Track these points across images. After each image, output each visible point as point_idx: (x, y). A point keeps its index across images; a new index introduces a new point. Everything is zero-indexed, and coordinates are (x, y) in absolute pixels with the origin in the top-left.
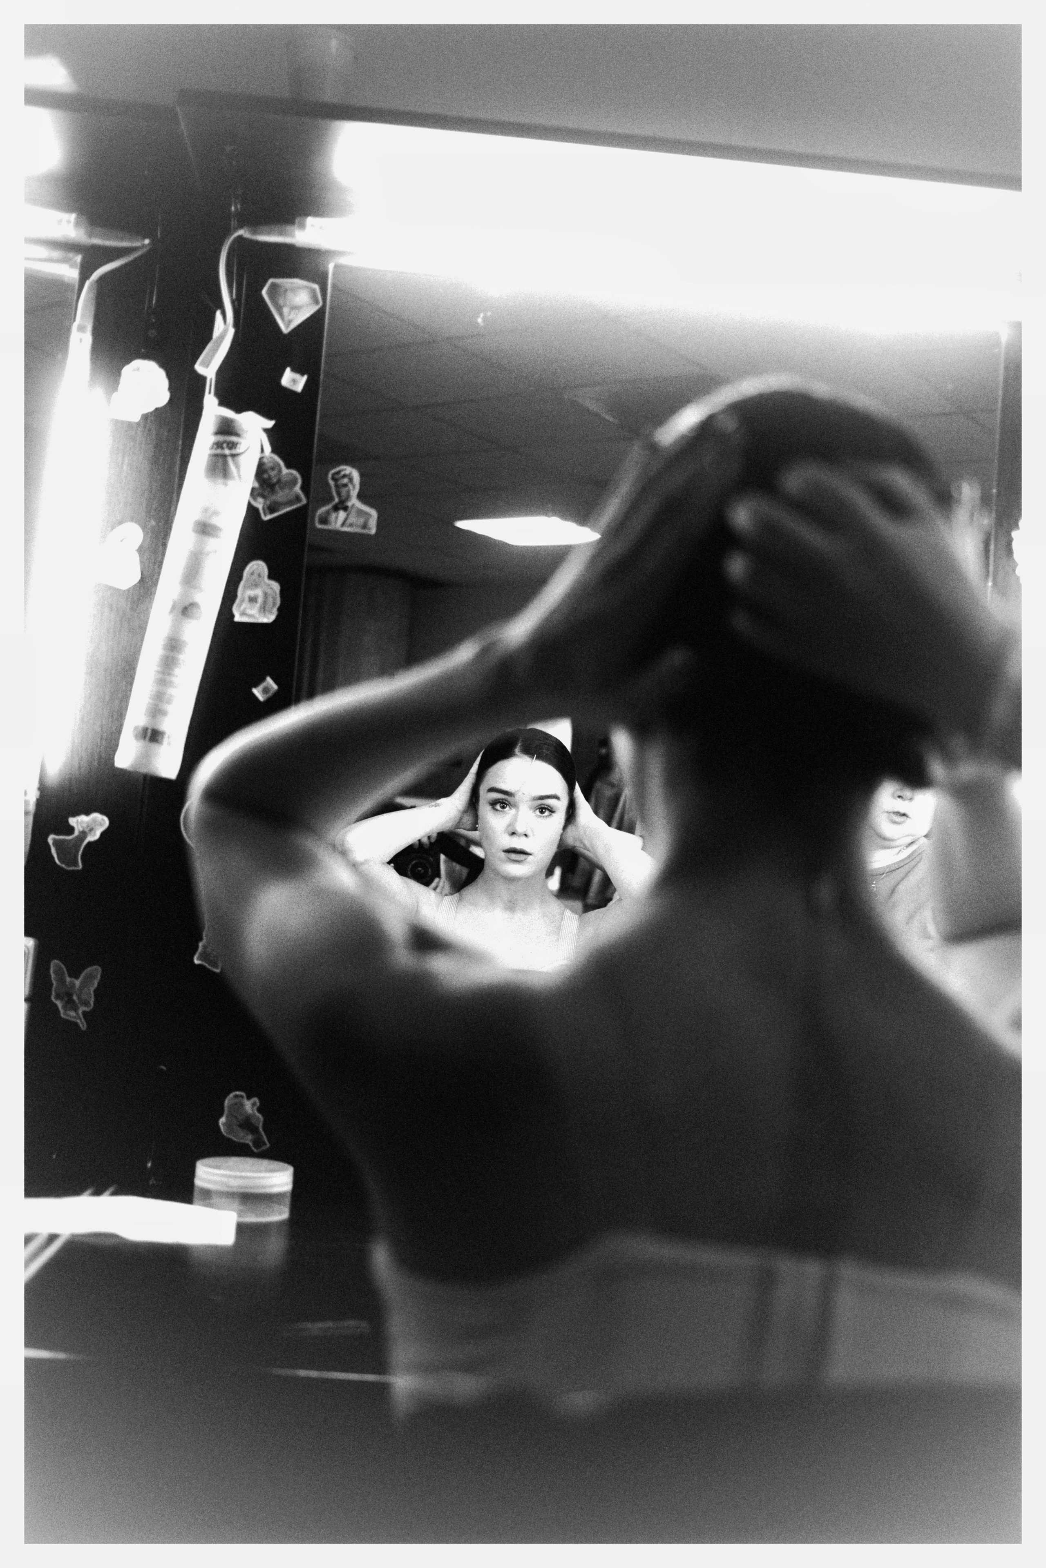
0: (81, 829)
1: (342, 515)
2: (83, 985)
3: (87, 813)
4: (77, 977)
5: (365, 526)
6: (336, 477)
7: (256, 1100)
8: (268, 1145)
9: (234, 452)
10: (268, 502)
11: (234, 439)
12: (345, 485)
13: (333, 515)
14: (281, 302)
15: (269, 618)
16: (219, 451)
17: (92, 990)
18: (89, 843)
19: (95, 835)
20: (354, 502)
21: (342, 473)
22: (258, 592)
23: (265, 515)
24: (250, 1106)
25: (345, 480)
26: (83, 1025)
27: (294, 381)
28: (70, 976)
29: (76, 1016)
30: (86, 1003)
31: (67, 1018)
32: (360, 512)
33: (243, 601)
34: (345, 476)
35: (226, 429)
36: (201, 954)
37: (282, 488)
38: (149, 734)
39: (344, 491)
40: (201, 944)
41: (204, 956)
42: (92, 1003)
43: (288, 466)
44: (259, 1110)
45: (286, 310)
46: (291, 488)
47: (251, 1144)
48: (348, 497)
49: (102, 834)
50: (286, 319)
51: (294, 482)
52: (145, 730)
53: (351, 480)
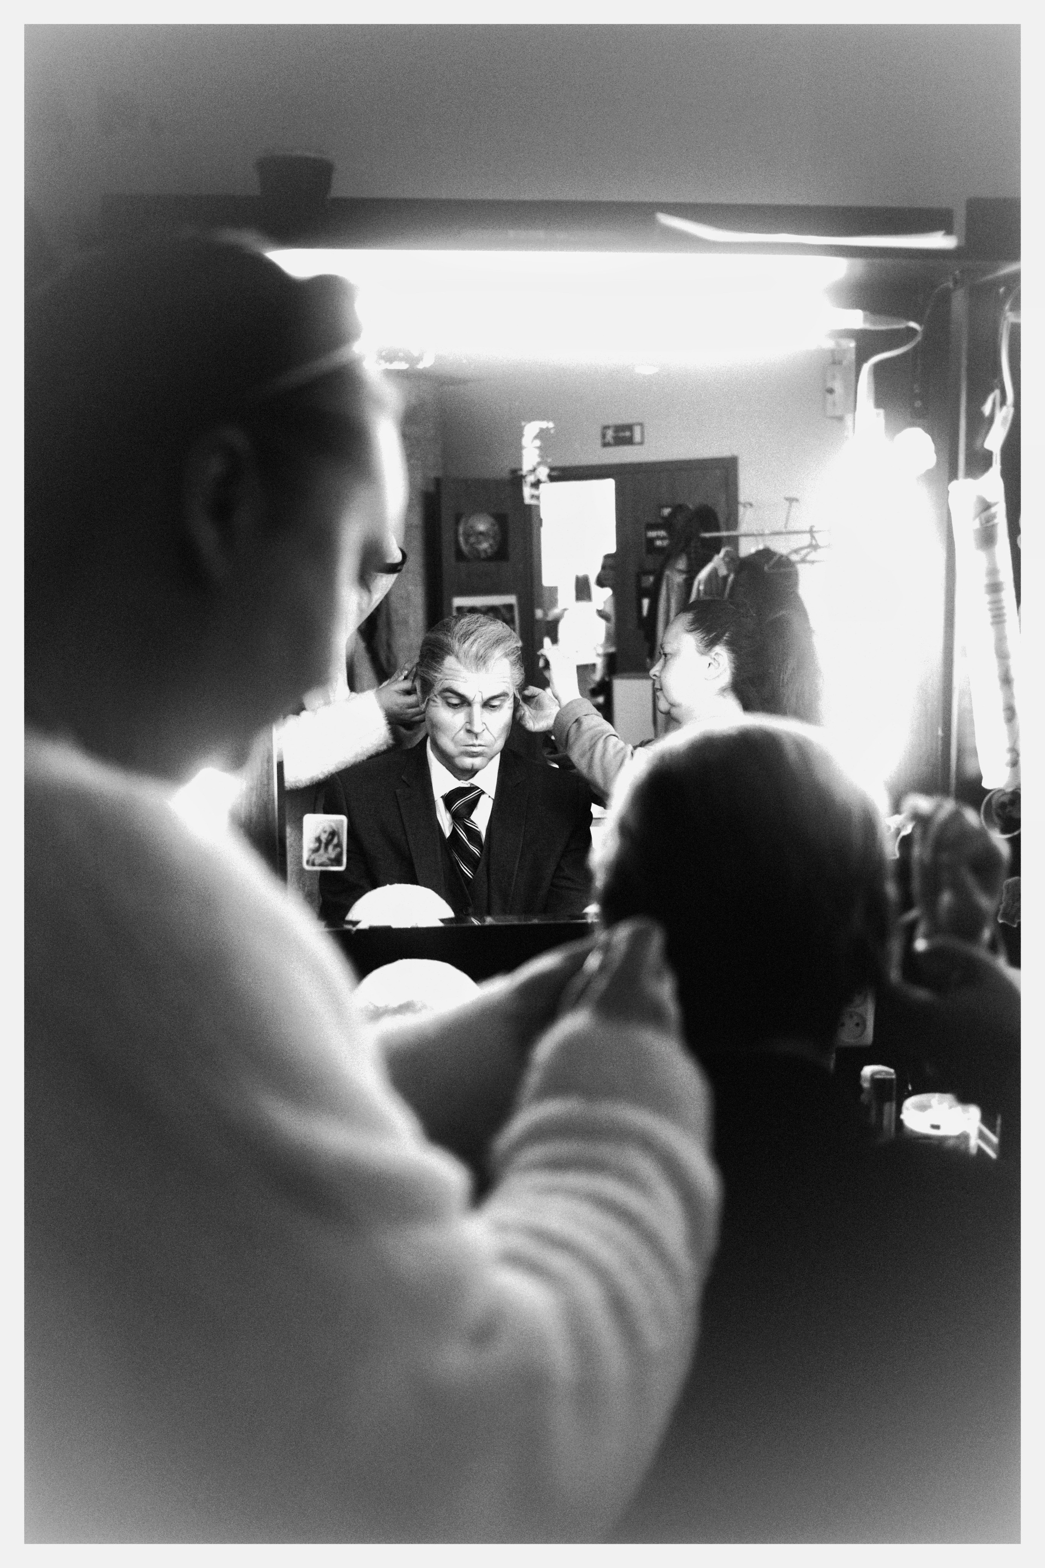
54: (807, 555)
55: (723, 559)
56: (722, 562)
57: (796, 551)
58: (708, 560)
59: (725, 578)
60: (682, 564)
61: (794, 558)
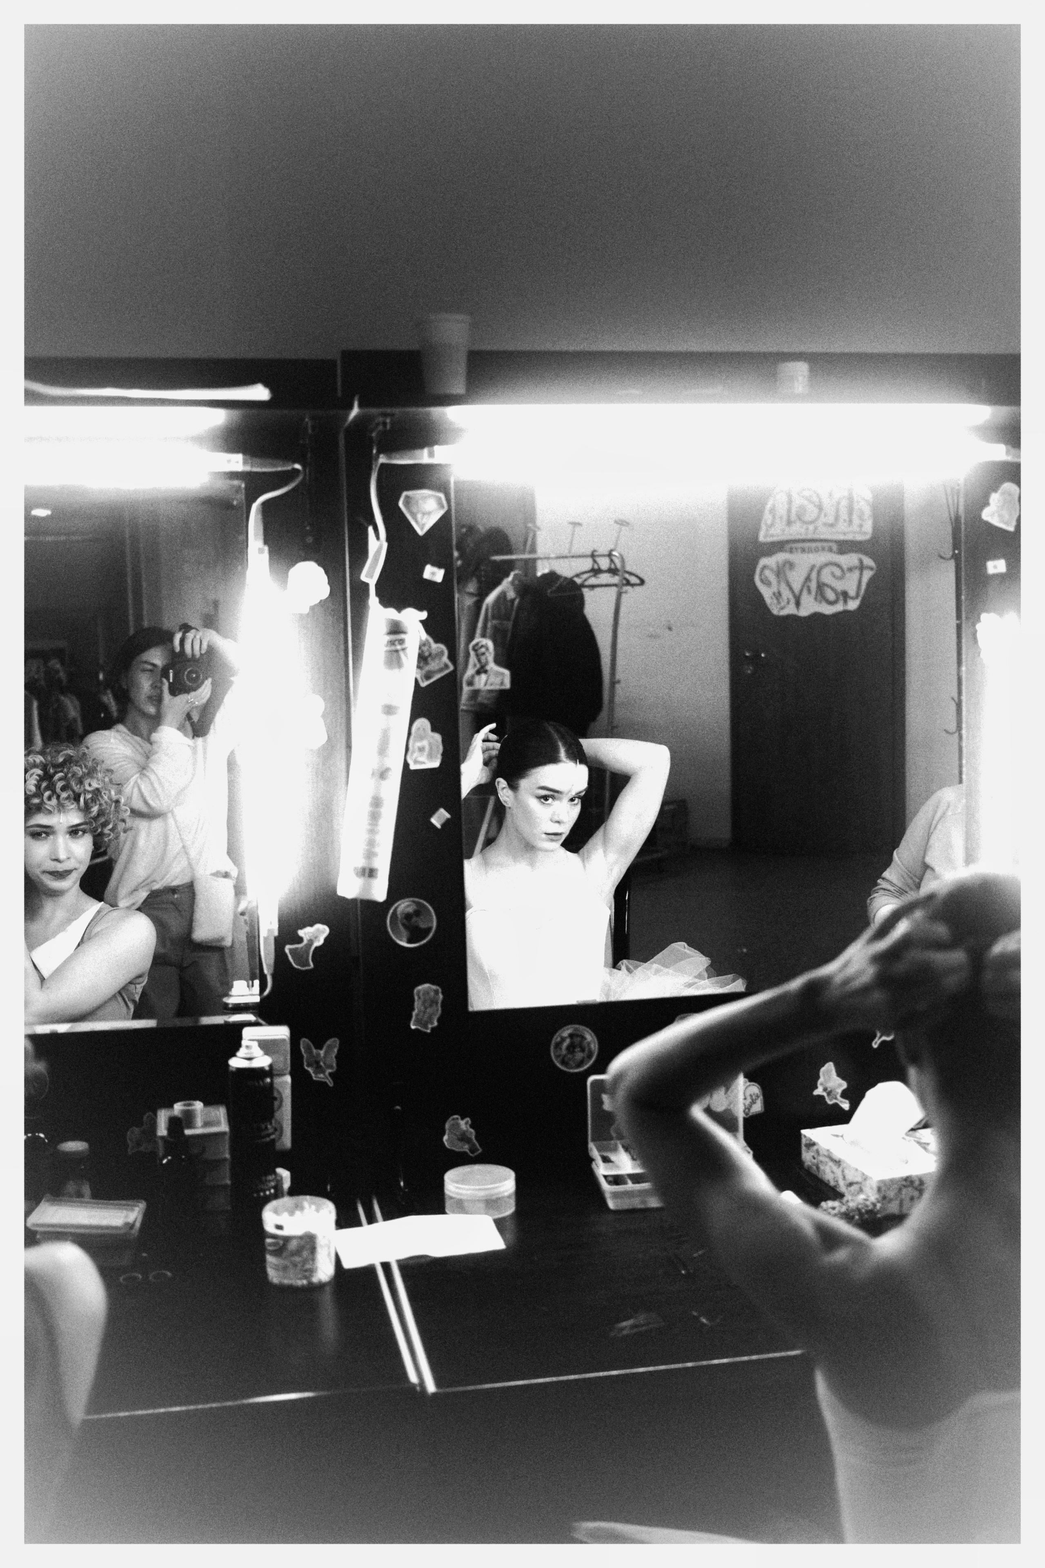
0: (308, 938)
1: (484, 677)
2: (326, 1053)
3: (311, 925)
4: (321, 1049)
5: (502, 683)
6: (476, 648)
7: (468, 1119)
8: (480, 1151)
9: (404, 646)
10: (424, 672)
11: (402, 636)
12: (483, 654)
13: (477, 678)
14: (414, 510)
15: (435, 764)
16: (393, 648)
17: (334, 1056)
18: (316, 948)
19: (319, 941)
20: (492, 666)
21: (480, 645)
22: (425, 743)
23: (423, 681)
24: (464, 1124)
25: (483, 650)
26: (331, 1083)
27: (433, 574)
28: (316, 1048)
29: (323, 1077)
30: (331, 1067)
31: (318, 1079)
32: (498, 674)
33: (413, 752)
34: (482, 646)
35: (396, 629)
36: (415, 1021)
37: (433, 659)
38: (367, 872)
39: (483, 658)
40: (414, 1013)
41: (418, 1022)
42: (335, 1065)
43: (436, 642)
44: (471, 1126)
45: (419, 516)
46: (440, 659)
47: (468, 1152)
48: (487, 663)
49: (326, 940)
50: (421, 524)
51: (442, 653)
52: (364, 870)
53: (487, 649)
54: (586, 580)
55: (512, 583)
56: (509, 586)
57: (578, 576)
58: (498, 583)
59: (513, 601)
60: (472, 587)
61: (578, 581)
